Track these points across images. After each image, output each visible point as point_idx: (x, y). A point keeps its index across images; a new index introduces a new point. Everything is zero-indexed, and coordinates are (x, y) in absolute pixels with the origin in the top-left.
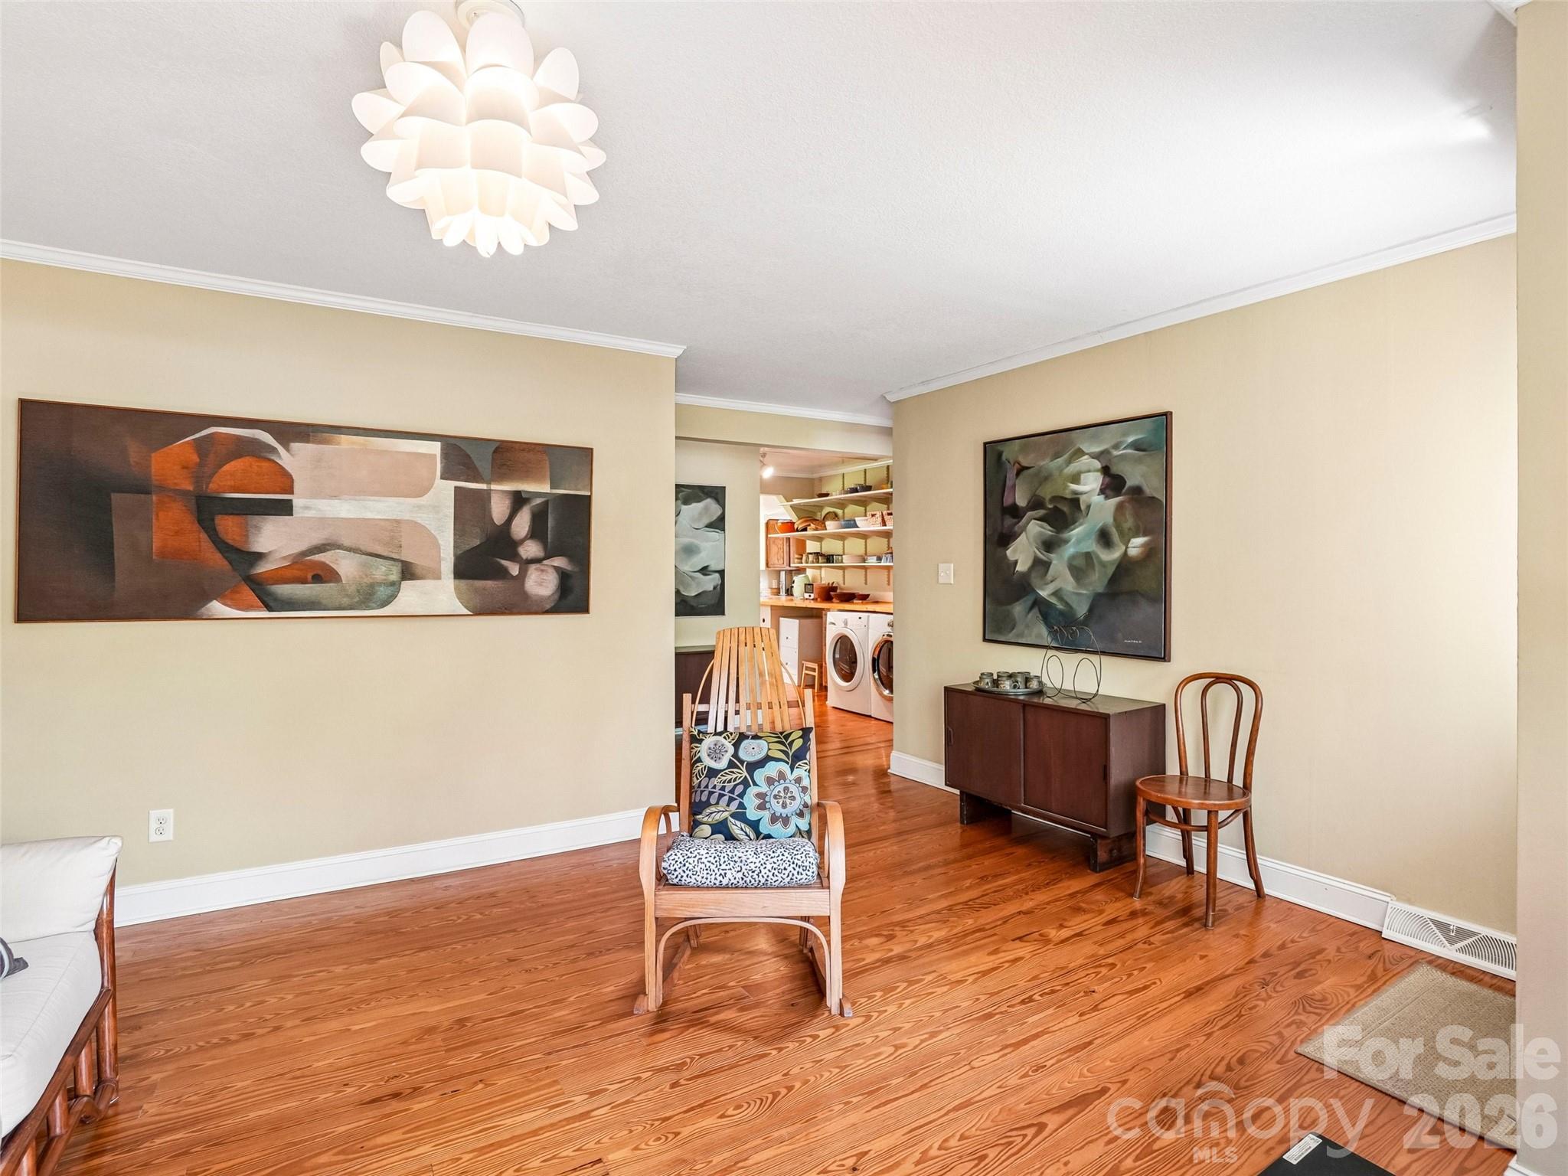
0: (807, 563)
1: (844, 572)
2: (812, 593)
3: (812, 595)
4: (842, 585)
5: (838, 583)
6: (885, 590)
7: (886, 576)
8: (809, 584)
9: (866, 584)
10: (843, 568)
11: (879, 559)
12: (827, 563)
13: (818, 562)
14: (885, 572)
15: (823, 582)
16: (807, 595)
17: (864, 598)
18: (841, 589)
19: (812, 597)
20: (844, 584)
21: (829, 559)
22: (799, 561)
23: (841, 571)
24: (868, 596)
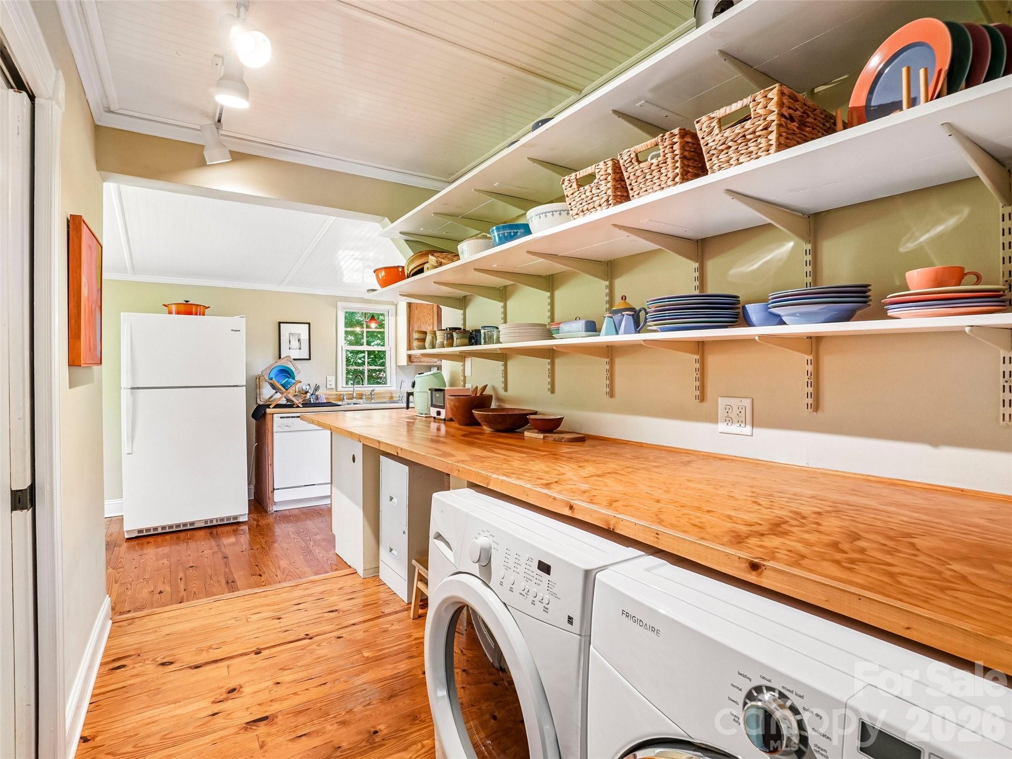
0: (433, 347)
1: (506, 366)
2: (443, 407)
3: (443, 412)
4: (502, 392)
5: (494, 389)
6: (601, 409)
7: (605, 374)
8: (437, 390)
9: (552, 390)
10: (503, 356)
11: (592, 327)
12: (471, 344)
13: (451, 345)
14: (602, 364)
15: (468, 386)
16: (433, 412)
17: (550, 426)
18: (499, 399)
19: (443, 416)
20: (506, 390)
21: (473, 337)
22: (420, 343)
23: (500, 364)
24: (558, 421)
